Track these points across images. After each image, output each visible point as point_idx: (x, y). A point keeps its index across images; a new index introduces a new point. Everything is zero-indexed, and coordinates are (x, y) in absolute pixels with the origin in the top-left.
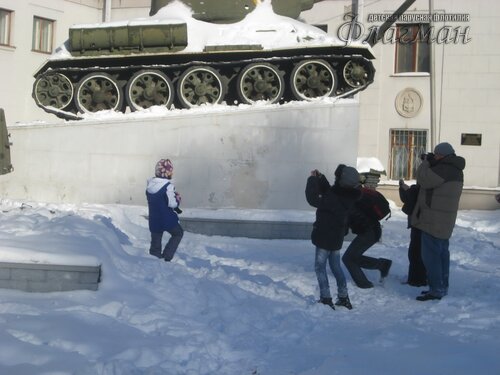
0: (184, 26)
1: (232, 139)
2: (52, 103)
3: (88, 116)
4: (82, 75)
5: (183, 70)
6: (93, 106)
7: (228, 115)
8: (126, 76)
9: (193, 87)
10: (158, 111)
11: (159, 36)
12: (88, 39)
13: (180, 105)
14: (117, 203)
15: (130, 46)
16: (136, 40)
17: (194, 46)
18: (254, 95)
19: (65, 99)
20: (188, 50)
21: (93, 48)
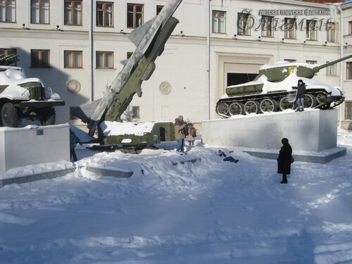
0: (263, 84)
1: (275, 124)
2: (223, 113)
3: (233, 117)
4: (231, 103)
5: (262, 100)
6: (234, 113)
7: (273, 116)
8: (244, 103)
9: (264, 105)
10: (253, 115)
11: (253, 89)
12: (232, 91)
13: (259, 112)
14: (239, 146)
15: (245, 93)
16: (246, 90)
17: (264, 92)
18: (285, 108)
19: (226, 111)
20: (262, 93)
21: (234, 94)
